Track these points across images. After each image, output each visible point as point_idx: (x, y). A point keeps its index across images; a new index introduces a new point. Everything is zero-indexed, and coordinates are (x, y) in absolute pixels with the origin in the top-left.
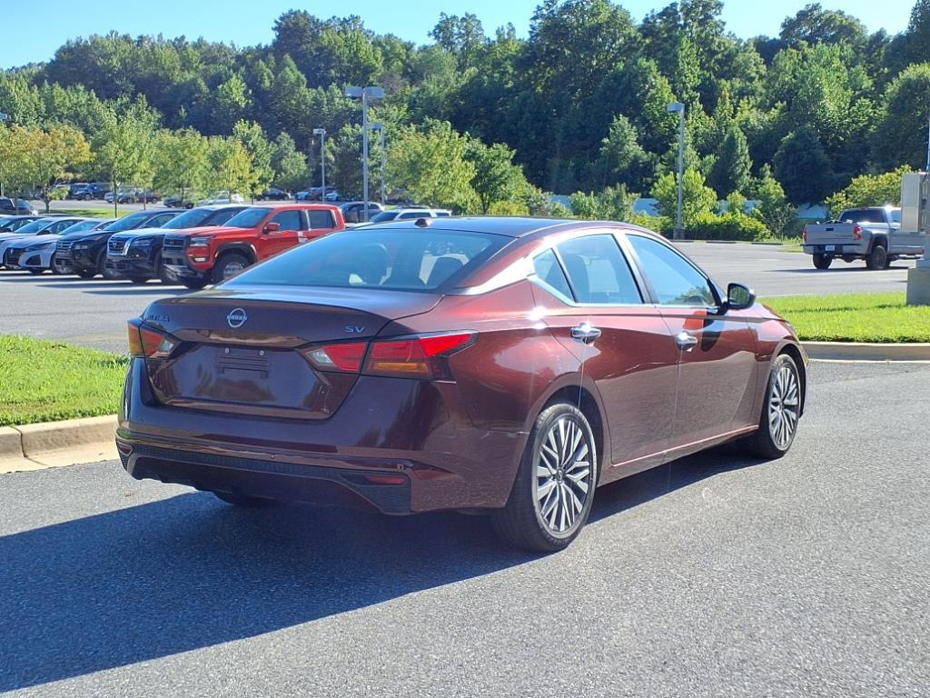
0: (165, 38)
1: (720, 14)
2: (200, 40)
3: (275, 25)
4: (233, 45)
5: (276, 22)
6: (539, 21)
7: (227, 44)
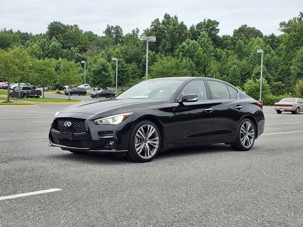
0: (7, 30)
1: (218, 26)
2: (19, 31)
3: (48, 26)
4: (31, 33)
5: (49, 25)
6: (153, 27)
7: (29, 33)
